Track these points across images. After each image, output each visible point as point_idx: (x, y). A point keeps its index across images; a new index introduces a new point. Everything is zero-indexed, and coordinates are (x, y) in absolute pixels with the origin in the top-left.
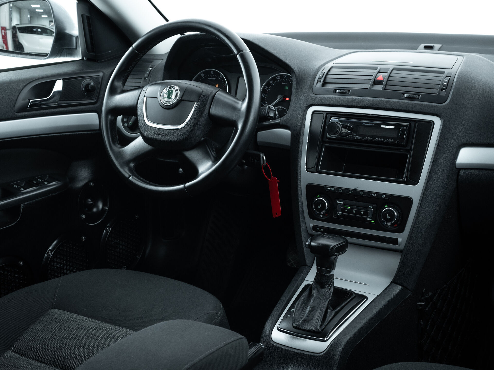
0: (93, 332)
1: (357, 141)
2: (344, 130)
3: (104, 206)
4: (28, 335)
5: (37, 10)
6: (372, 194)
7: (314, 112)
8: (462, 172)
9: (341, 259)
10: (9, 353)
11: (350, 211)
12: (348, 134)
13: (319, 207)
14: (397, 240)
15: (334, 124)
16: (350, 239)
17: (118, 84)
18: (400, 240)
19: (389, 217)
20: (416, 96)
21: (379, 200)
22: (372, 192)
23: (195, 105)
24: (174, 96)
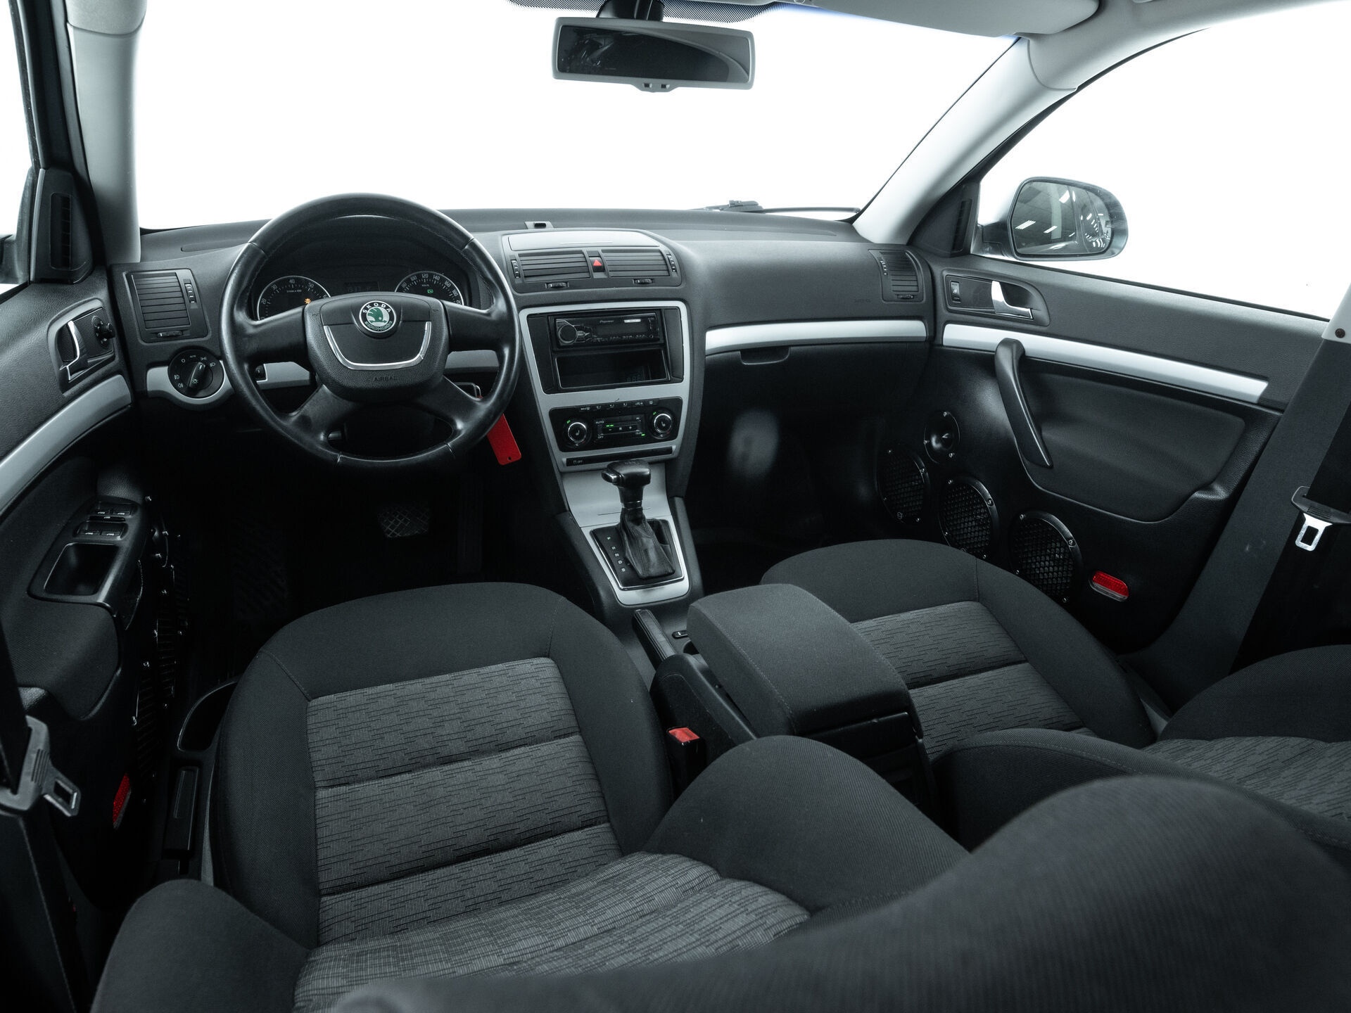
1: (601, 343)
2: (579, 334)
4: (321, 754)
6: (638, 403)
7: (531, 316)
11: (615, 429)
12: (586, 337)
13: (577, 434)
14: (671, 449)
15: (564, 327)
18: (674, 447)
19: (664, 425)
20: (650, 281)
21: (648, 408)
22: (638, 401)
23: (428, 326)
24: (386, 318)
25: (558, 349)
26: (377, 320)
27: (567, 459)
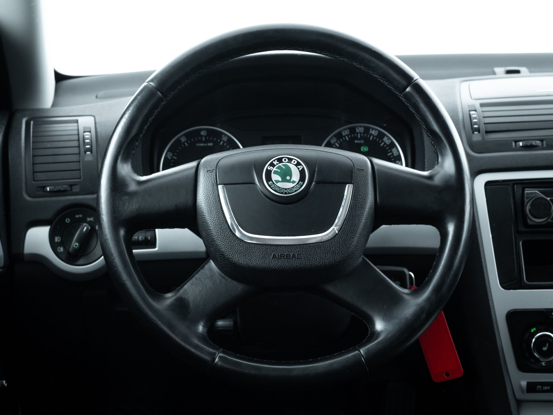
7: (489, 184)
13: (545, 349)
15: (536, 200)
23: (348, 190)
24: (296, 177)
25: (525, 229)
26: (284, 180)
27: (528, 383)
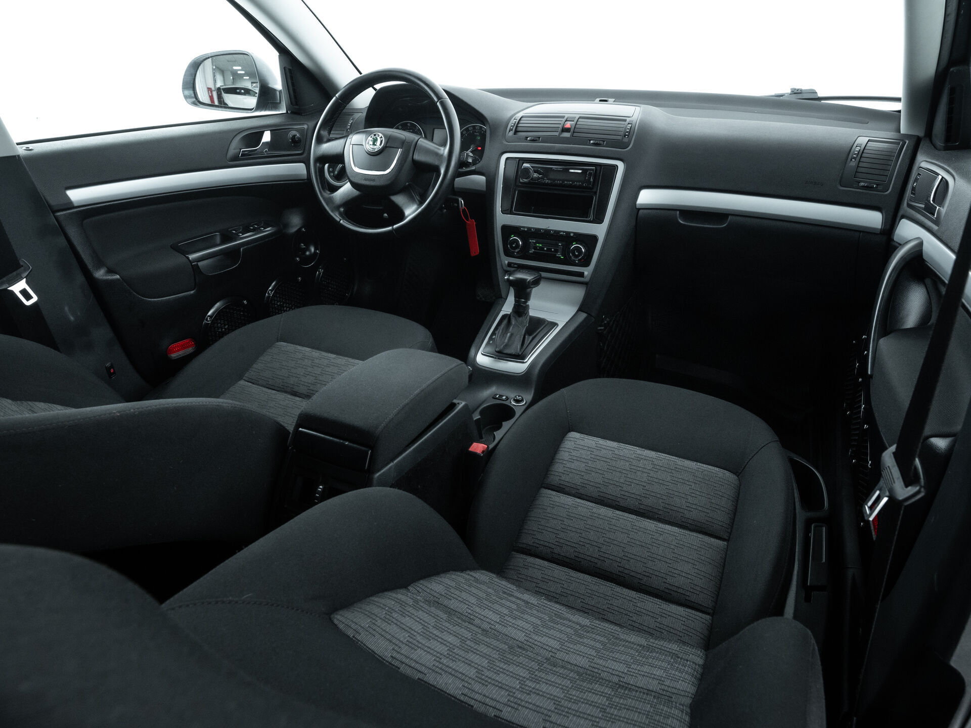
0: (317, 361)
1: (548, 184)
2: (536, 175)
3: (316, 249)
4: (258, 366)
5: (239, 72)
6: (562, 233)
7: (507, 159)
8: (641, 211)
9: (535, 291)
10: (242, 382)
11: (542, 249)
12: (539, 178)
13: (514, 246)
14: (584, 273)
15: (527, 169)
16: (544, 274)
17: (324, 133)
18: (586, 273)
19: (577, 253)
20: (602, 142)
21: (568, 238)
22: (562, 231)
23: (400, 151)
24: (379, 143)
25: (520, 184)
27: (508, 262)
